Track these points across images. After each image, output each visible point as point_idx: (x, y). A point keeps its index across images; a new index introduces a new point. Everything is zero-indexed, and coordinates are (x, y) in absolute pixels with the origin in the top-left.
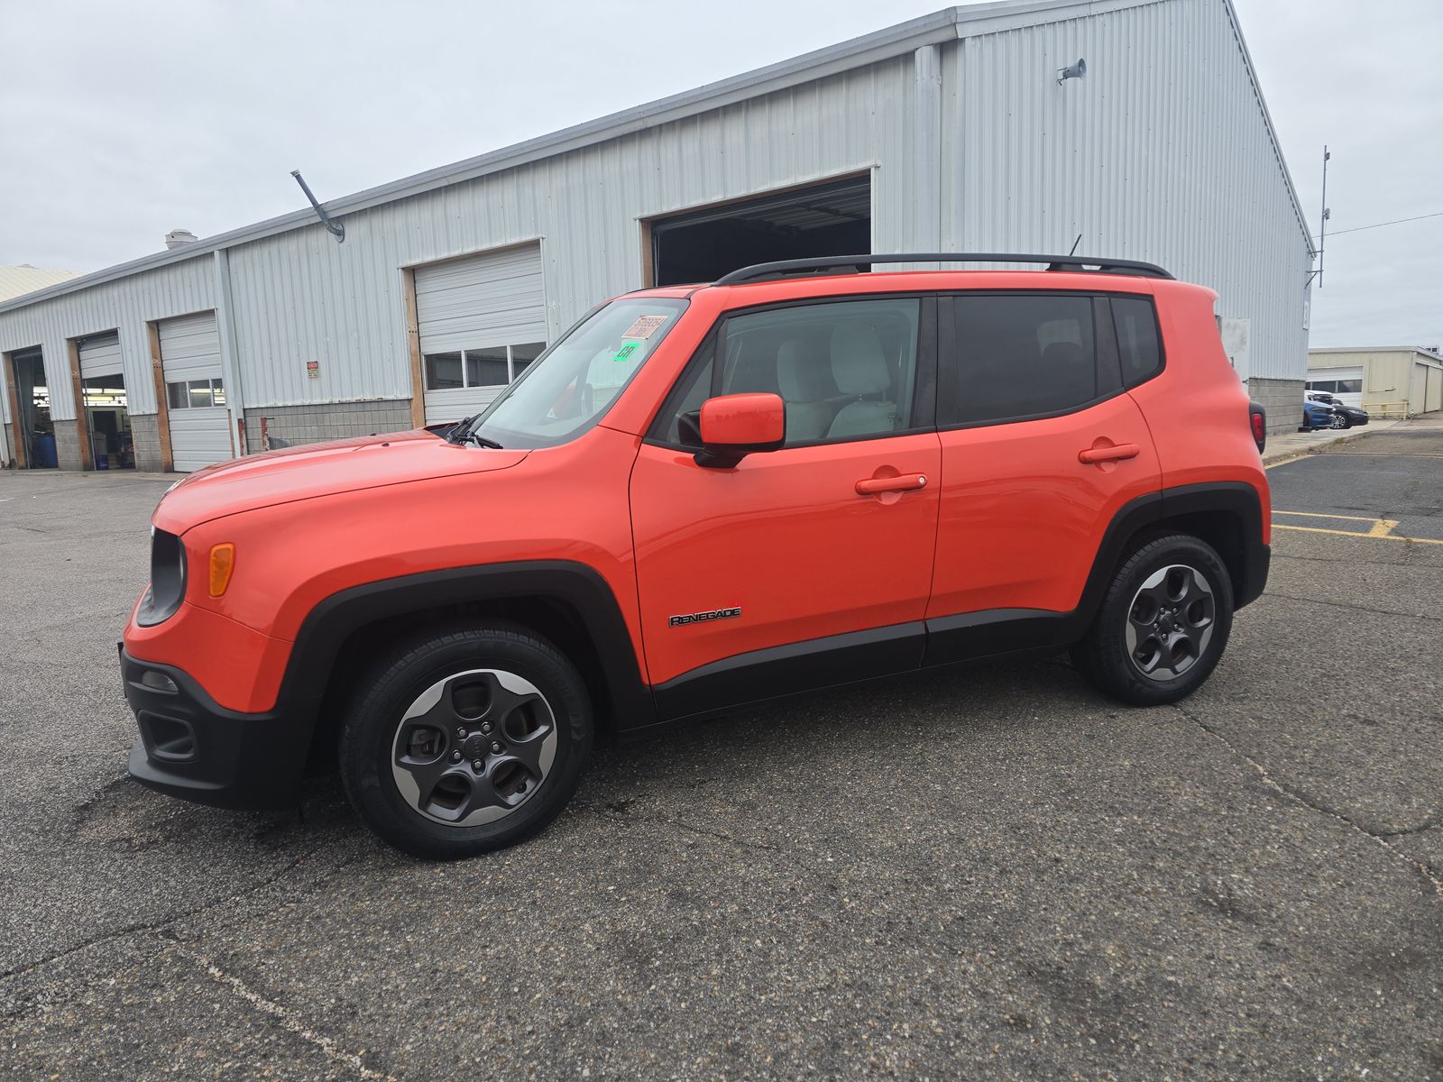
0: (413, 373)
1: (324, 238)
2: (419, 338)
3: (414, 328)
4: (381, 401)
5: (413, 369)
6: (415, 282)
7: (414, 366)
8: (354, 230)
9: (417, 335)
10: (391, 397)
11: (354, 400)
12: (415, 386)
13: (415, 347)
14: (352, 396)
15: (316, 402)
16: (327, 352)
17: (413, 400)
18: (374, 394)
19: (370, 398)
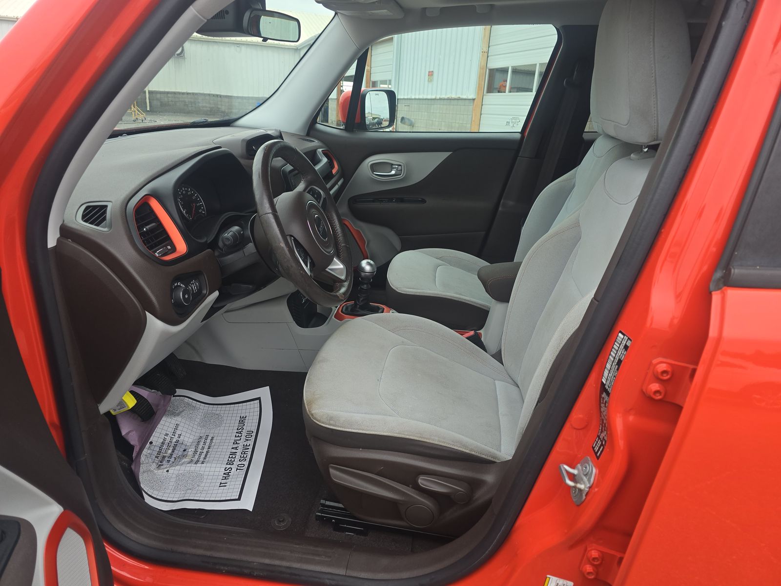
0: (479, 81)
2: (488, 57)
3: (485, 49)
4: (459, 99)
5: (479, 78)
7: (481, 77)
9: (487, 55)
10: (464, 97)
11: (446, 97)
12: (478, 90)
13: (484, 63)
14: (446, 94)
15: (429, 97)
16: (439, 65)
17: (476, 101)
18: (456, 94)
19: (454, 96)
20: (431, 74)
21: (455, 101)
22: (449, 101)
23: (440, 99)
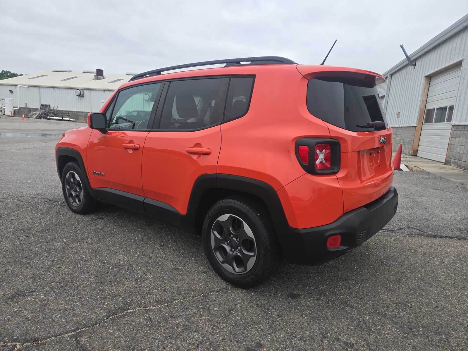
0: (420, 117)
1: (411, 68)
2: (426, 103)
3: (425, 99)
5: (420, 115)
6: (430, 81)
8: (418, 64)
10: (412, 126)
11: (404, 126)
12: (419, 122)
13: (423, 107)
14: (404, 124)
15: (397, 126)
16: (403, 109)
17: (417, 127)
18: (408, 124)
19: (407, 125)
20: (399, 113)
21: (408, 128)
22: (405, 128)
23: (402, 127)
